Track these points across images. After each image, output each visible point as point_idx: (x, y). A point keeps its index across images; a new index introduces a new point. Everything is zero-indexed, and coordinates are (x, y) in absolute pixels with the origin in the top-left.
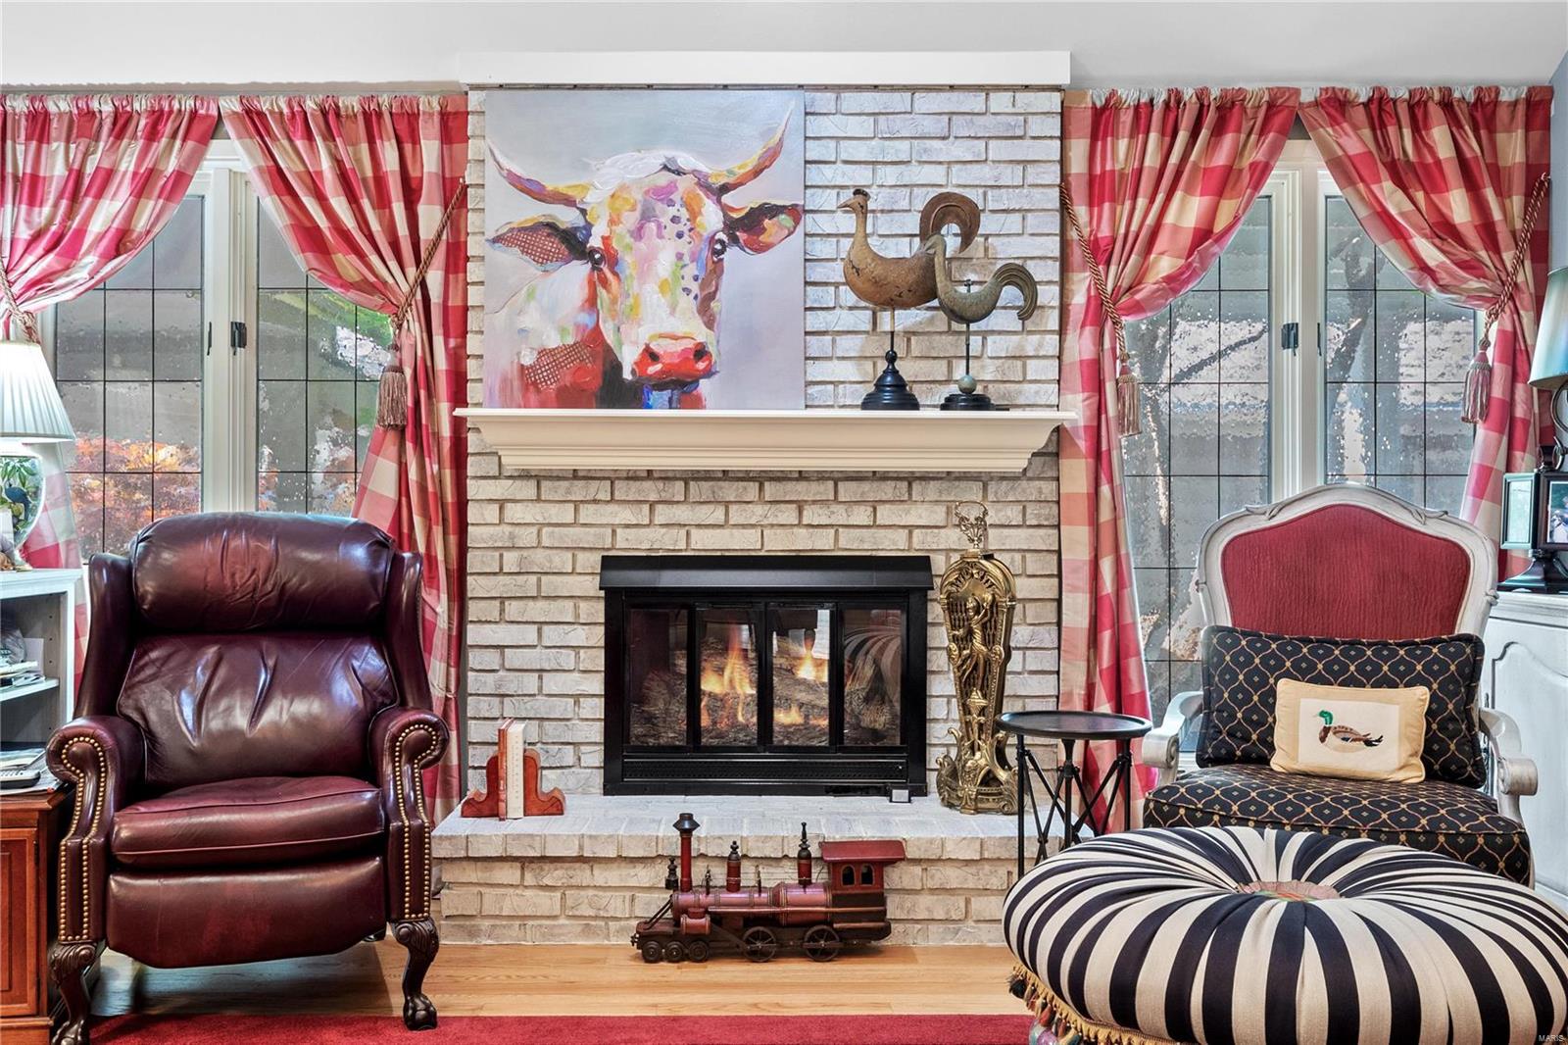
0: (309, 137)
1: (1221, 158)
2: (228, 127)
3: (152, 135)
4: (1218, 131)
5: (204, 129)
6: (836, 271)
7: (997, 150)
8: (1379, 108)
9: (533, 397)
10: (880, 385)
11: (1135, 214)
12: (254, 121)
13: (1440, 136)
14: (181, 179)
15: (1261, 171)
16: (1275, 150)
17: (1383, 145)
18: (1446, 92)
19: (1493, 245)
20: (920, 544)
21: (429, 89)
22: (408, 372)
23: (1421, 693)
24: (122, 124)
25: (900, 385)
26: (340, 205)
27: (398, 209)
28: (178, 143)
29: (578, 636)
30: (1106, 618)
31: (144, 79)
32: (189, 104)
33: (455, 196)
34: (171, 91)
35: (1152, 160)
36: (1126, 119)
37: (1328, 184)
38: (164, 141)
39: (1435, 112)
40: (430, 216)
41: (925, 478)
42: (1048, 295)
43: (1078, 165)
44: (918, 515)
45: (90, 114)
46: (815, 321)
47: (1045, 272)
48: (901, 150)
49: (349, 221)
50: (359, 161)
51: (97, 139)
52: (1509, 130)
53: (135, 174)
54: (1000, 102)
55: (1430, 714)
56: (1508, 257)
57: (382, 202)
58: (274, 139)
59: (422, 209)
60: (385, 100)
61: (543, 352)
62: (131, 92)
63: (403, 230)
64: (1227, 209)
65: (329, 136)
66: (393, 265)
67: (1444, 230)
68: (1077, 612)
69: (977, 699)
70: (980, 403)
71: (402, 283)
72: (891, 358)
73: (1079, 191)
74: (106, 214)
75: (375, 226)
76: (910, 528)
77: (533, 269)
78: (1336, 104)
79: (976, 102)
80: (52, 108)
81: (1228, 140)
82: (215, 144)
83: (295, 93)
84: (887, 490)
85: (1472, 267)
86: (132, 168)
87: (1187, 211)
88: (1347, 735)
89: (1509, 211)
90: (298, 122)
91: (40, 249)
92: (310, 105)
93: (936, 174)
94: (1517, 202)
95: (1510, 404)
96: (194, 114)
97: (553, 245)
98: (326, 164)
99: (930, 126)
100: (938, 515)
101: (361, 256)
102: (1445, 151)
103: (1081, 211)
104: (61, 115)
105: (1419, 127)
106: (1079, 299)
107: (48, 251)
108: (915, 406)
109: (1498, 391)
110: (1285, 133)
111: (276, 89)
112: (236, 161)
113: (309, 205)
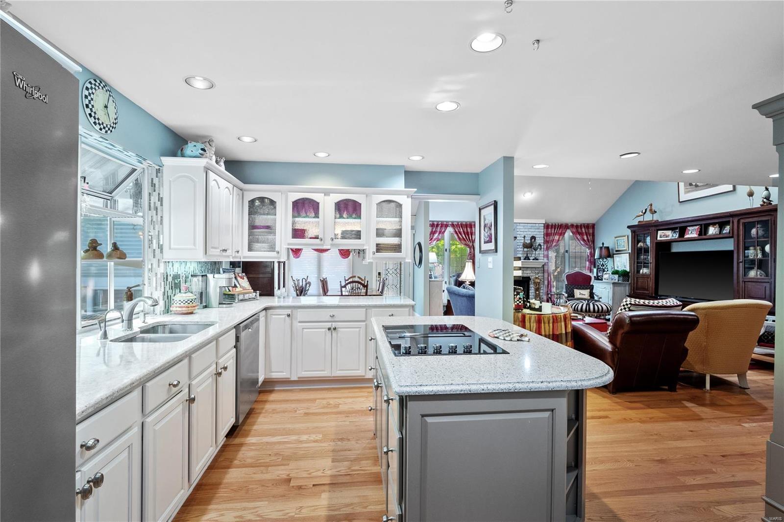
0: (460, 227)
1: (560, 232)
2: (450, 225)
3: (441, 227)
4: (560, 229)
5: (447, 226)
6: (522, 244)
7: (537, 230)
8: (577, 226)
10: (526, 257)
11: (551, 238)
12: (453, 225)
13: (583, 229)
14: (444, 231)
15: (564, 233)
16: (566, 231)
17: (577, 230)
18: (584, 224)
19: (589, 242)
20: (528, 275)
23: (589, 290)
25: (528, 257)
26: (464, 236)
27: (470, 236)
28: (444, 227)
30: (549, 283)
31: (440, 220)
32: (445, 223)
34: (444, 221)
35: (553, 232)
36: (550, 227)
37: (571, 234)
39: (583, 227)
41: (529, 268)
42: (542, 247)
43: (545, 232)
44: (528, 272)
46: (518, 249)
47: (542, 244)
48: (527, 230)
49: (465, 238)
51: (435, 227)
52: (590, 229)
53: (439, 231)
54: (537, 225)
55: (590, 292)
56: (590, 243)
57: (468, 235)
58: (455, 227)
59: (473, 236)
60: (468, 223)
62: (438, 222)
63: (471, 238)
64: (561, 237)
65: (462, 227)
67: (584, 240)
68: (546, 282)
69: (537, 292)
70: (537, 260)
72: (527, 254)
73: (545, 235)
74: (436, 236)
75: (467, 238)
76: (527, 273)
78: (572, 226)
79: (534, 225)
81: (561, 229)
82: (448, 228)
83: (458, 222)
84: (525, 269)
85: (587, 244)
87: (557, 237)
88: (582, 294)
89: (590, 238)
90: (458, 225)
92: (460, 223)
93: (530, 233)
94: (591, 237)
95: (591, 260)
98: (462, 230)
99: (530, 227)
100: (530, 272)
101: (465, 241)
102: (584, 231)
103: (545, 237)
105: (581, 229)
106: (545, 247)
108: (529, 259)
109: (589, 258)
110: (567, 229)
111: (455, 222)
112: (450, 230)
113: (460, 235)
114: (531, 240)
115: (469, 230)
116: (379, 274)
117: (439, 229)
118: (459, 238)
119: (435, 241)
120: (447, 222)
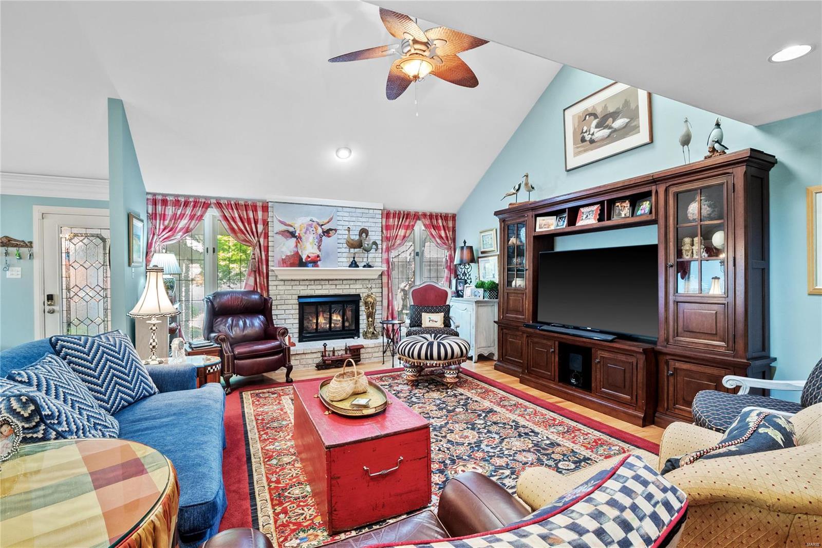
0: (232, 209)
1: (407, 224)
2: (212, 205)
3: (194, 206)
4: (407, 218)
5: (206, 206)
6: (344, 241)
7: (371, 220)
8: (431, 216)
9: (285, 265)
10: (352, 262)
11: (393, 233)
12: (219, 205)
13: (440, 221)
14: (202, 216)
15: (413, 226)
16: (415, 223)
17: (432, 222)
18: (441, 214)
19: (448, 240)
20: (358, 292)
21: (260, 201)
22: (257, 259)
23: (443, 314)
24: (186, 204)
25: (356, 263)
26: (240, 224)
27: (253, 225)
28: (201, 208)
29: (293, 312)
30: (390, 304)
31: (192, 194)
32: (203, 200)
33: (266, 223)
34: (199, 197)
35: (396, 223)
36: (392, 215)
37: (423, 228)
38: (198, 208)
39: (439, 217)
40: (260, 227)
41: (359, 280)
42: (380, 246)
43: (384, 223)
44: (357, 286)
45: (179, 201)
46: (339, 250)
47: (379, 242)
48: (354, 219)
49: (242, 227)
50: (243, 215)
51: (180, 206)
52: (450, 221)
53: (190, 215)
54: (371, 211)
55: (444, 317)
56: (450, 242)
57: (249, 223)
58: (224, 209)
59: (258, 226)
60: (250, 203)
61: (287, 256)
62: (189, 196)
63: (254, 230)
64: (408, 232)
65: (237, 209)
66: (252, 237)
67: (441, 237)
68: (385, 303)
69: (370, 319)
70: (370, 266)
71: (255, 241)
72: (354, 258)
73: (384, 228)
74: (183, 223)
75: (248, 229)
76: (356, 289)
77: (285, 239)
78: (424, 215)
79: (367, 211)
80: (168, 199)
81: (408, 220)
82: (209, 209)
83: (229, 200)
84: (352, 282)
85: (445, 243)
86: (189, 213)
87: (402, 232)
88: (433, 321)
89: (450, 234)
90: (229, 205)
91: (167, 231)
92: (232, 202)
93: (360, 224)
94: (451, 233)
95: (450, 266)
96: (204, 203)
97: (288, 234)
98: (237, 215)
99: (359, 215)
100: (361, 286)
101: (245, 234)
102: (441, 224)
103: (384, 231)
104: (171, 200)
105: (437, 220)
106: (384, 247)
107: (169, 231)
108: (358, 267)
109: (449, 264)
110: (417, 220)
111: (224, 198)
112: (212, 213)
113: (233, 223)
114: (360, 235)
115: (251, 215)
116: (50, 298)
117: (188, 211)
118: (232, 229)
119: (181, 234)
120: (206, 198)
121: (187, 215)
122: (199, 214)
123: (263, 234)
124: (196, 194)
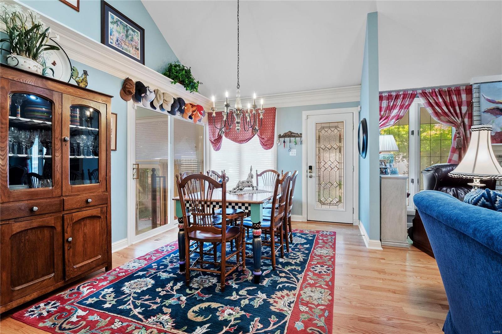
0: (437, 96)
2: (418, 95)
3: (404, 98)
5: (413, 96)
9: (494, 141)
12: (424, 94)
14: (409, 105)
21: (463, 85)
22: (462, 138)
24: (397, 97)
26: (444, 108)
27: (457, 108)
28: (409, 99)
31: (401, 89)
32: (411, 92)
33: (470, 104)
34: (408, 90)
38: (407, 99)
40: (464, 109)
45: (391, 95)
49: (446, 111)
50: (447, 100)
51: (393, 100)
53: (400, 105)
58: (429, 97)
59: (462, 107)
60: (453, 88)
61: (497, 133)
62: (399, 91)
63: (458, 111)
65: (441, 95)
66: (456, 118)
71: (459, 121)
74: (395, 112)
75: (452, 111)
77: (493, 117)
80: (383, 95)
82: (415, 99)
83: (433, 89)
86: (400, 104)
90: (433, 93)
91: (383, 119)
92: (437, 90)
96: (412, 94)
97: (498, 112)
98: (441, 100)
101: (449, 116)
104: (385, 96)
107: (385, 120)
111: (428, 88)
112: (420, 101)
113: (437, 108)
115: (455, 98)
117: (399, 102)
118: (437, 113)
119: (394, 120)
120: (413, 90)
121: (398, 105)
122: (407, 104)
123: (467, 114)
124: (405, 88)
